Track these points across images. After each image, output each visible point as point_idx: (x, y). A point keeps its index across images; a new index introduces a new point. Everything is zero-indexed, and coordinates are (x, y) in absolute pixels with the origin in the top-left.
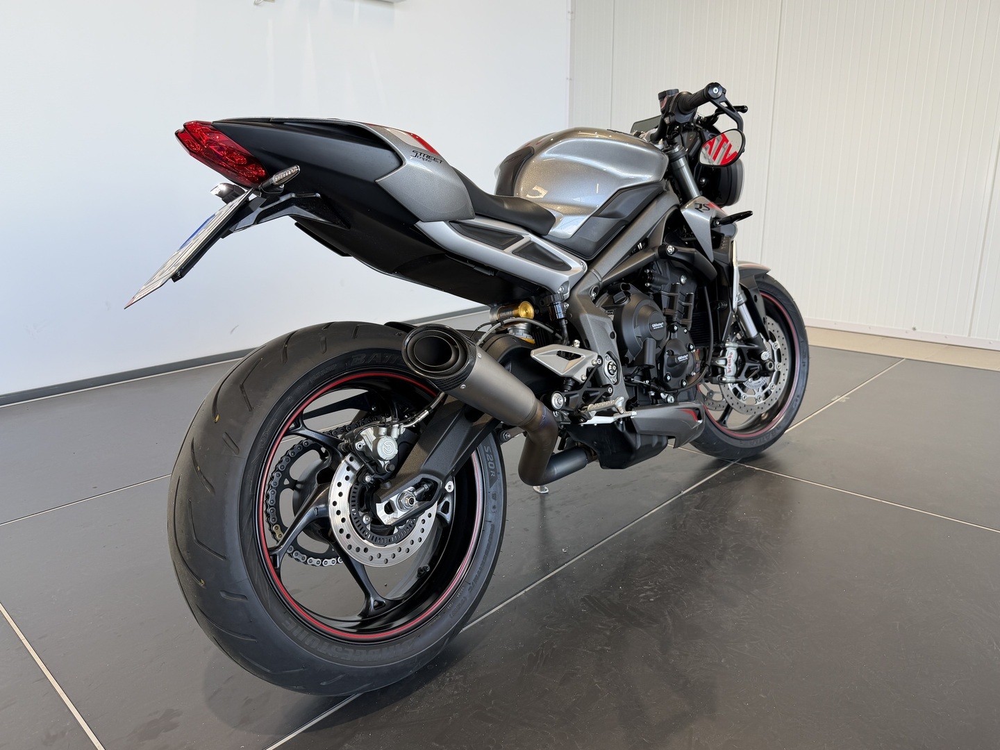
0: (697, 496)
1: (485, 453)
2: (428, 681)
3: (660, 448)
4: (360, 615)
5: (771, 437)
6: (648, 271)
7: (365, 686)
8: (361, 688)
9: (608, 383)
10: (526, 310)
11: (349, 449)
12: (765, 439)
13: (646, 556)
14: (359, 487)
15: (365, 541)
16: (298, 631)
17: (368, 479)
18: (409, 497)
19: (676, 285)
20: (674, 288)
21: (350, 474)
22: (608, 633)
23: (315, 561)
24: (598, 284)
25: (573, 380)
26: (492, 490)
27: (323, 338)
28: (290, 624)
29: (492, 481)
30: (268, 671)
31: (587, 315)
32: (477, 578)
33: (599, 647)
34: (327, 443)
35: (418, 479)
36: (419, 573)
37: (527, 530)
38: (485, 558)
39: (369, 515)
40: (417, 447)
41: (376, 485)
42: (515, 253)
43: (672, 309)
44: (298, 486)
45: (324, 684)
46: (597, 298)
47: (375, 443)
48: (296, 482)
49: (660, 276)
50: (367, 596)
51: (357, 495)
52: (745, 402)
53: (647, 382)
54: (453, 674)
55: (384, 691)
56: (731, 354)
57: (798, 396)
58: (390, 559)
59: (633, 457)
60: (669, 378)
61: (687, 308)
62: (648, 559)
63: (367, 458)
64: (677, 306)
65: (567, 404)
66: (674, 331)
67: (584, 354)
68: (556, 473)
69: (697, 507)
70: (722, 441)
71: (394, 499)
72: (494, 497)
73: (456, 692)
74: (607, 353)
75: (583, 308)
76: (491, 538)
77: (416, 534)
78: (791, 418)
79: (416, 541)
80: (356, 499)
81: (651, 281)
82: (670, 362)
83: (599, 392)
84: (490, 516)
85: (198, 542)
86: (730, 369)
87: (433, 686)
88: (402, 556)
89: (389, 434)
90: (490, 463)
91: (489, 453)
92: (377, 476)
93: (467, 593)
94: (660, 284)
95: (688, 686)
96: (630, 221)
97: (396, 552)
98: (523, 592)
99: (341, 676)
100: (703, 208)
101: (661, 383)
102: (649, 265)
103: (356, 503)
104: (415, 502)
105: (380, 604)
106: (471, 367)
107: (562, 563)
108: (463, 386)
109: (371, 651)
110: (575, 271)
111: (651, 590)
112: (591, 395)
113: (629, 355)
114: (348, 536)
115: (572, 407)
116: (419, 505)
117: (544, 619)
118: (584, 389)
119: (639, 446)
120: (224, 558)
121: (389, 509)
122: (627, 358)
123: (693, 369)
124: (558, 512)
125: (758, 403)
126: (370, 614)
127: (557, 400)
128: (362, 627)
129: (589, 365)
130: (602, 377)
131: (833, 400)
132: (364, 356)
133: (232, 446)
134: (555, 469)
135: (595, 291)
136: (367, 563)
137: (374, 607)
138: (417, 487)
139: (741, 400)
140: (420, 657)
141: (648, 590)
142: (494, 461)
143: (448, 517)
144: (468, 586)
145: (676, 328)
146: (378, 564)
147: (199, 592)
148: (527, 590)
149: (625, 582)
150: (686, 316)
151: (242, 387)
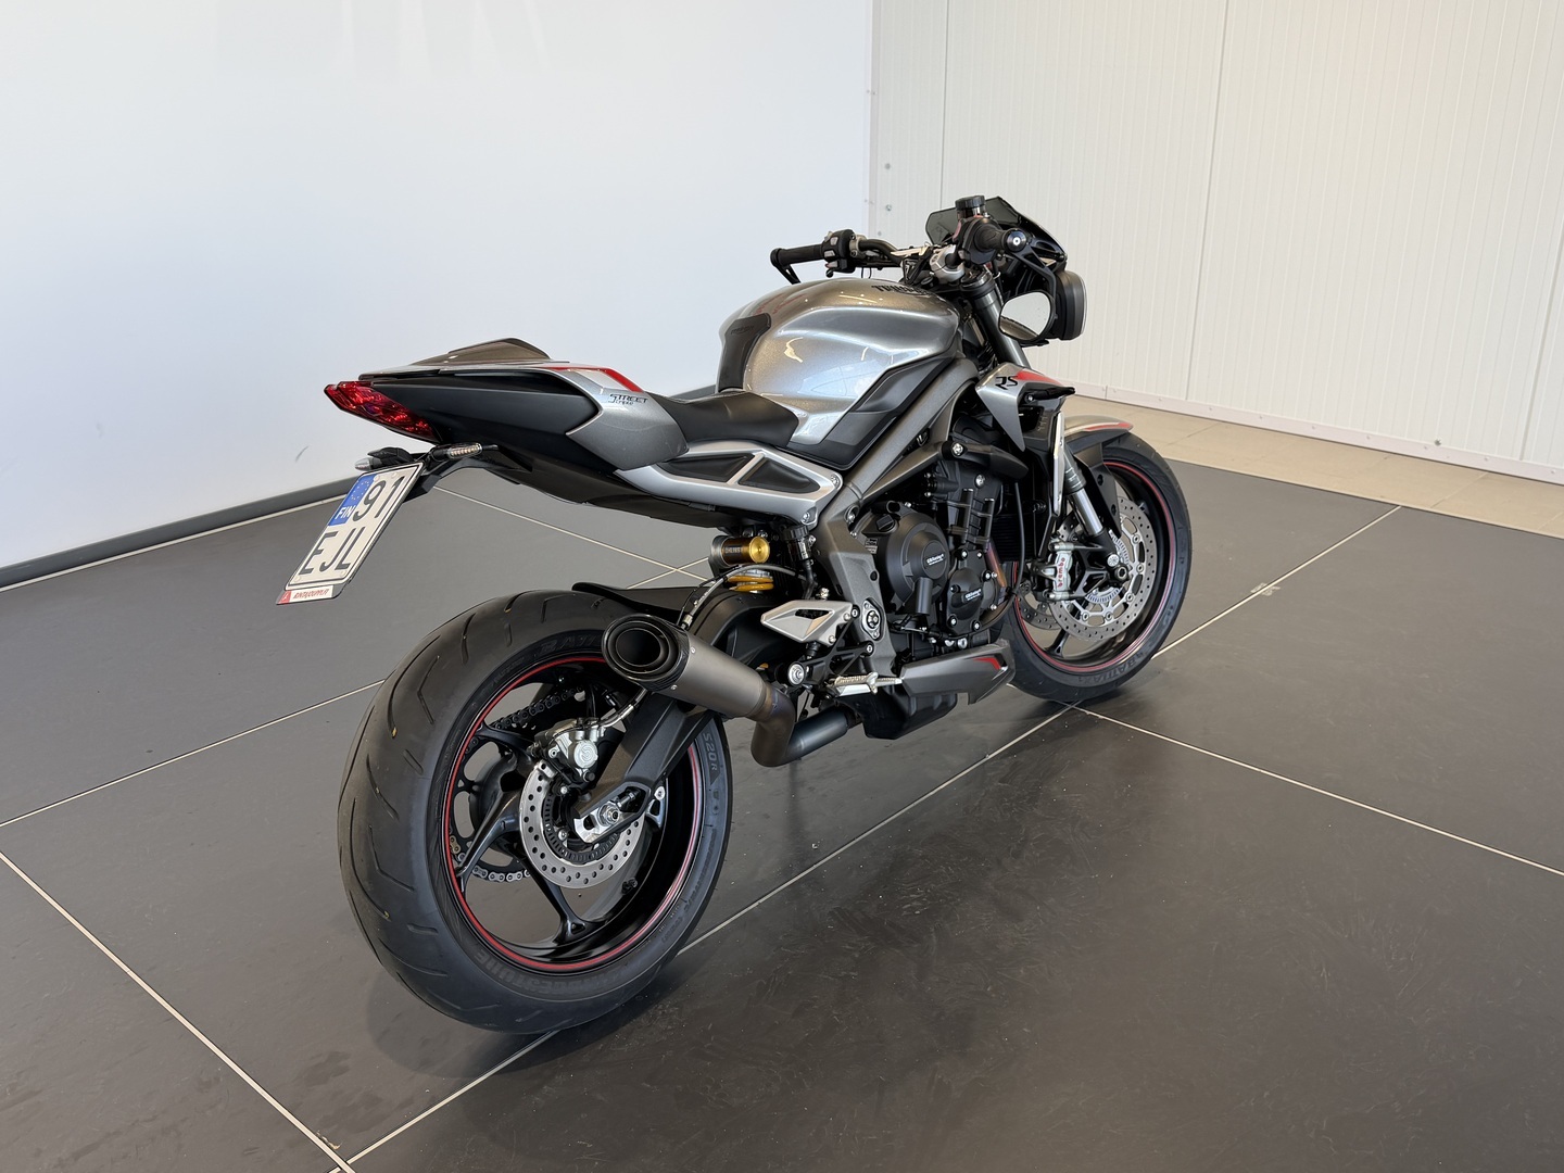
0: (1006, 761)
1: (705, 742)
2: (636, 1015)
3: (945, 708)
4: (555, 941)
5: (1127, 669)
6: (929, 475)
7: (564, 1022)
8: (559, 1025)
9: (867, 639)
10: (759, 547)
11: (540, 755)
12: (1118, 672)
13: (920, 853)
14: (553, 798)
15: (562, 860)
16: (491, 964)
17: (564, 790)
18: (612, 810)
19: (968, 491)
20: (965, 496)
21: (543, 783)
22: (857, 956)
23: (498, 876)
24: (858, 503)
25: (818, 642)
26: (713, 787)
27: (507, 626)
28: (483, 958)
29: (714, 775)
30: (459, 1008)
31: (839, 554)
32: (695, 894)
33: (843, 973)
34: (513, 744)
35: (622, 789)
36: (624, 888)
37: (768, 817)
38: (704, 870)
39: (565, 830)
40: (620, 749)
41: (574, 796)
42: (741, 482)
43: (962, 526)
44: (475, 788)
45: (520, 1020)
46: (856, 520)
47: (572, 749)
48: (472, 783)
49: (946, 480)
50: (564, 918)
51: (551, 808)
52: (1086, 624)
53: (924, 629)
54: (667, 1006)
55: (585, 1027)
56: (1063, 560)
57: (1172, 608)
58: (590, 878)
59: (906, 725)
60: (953, 622)
61: (984, 520)
62: (923, 857)
63: (562, 765)
64: (969, 519)
65: (809, 676)
66: (961, 558)
67: (834, 608)
68: (803, 748)
69: (1002, 781)
70: (1051, 680)
71: (594, 813)
72: (716, 794)
73: (670, 1027)
74: (868, 600)
75: (834, 544)
76: (712, 845)
77: (619, 848)
78: (1160, 638)
79: (620, 856)
80: (550, 812)
81: (933, 490)
82: (955, 602)
83: (854, 654)
84: (712, 819)
85: (381, 871)
86: (1062, 581)
87: (643, 1020)
88: (604, 874)
89: (587, 737)
90: (710, 754)
91: (709, 742)
92: (574, 786)
93: (681, 913)
94: (946, 491)
95: (943, 1018)
96: (902, 411)
97: (598, 871)
98: (756, 904)
99: (538, 1012)
100: (1008, 382)
101: (944, 628)
102: (931, 467)
103: (550, 817)
104: (619, 813)
105: (578, 928)
106: (684, 663)
107: (810, 864)
108: (674, 687)
109: (571, 983)
110: (824, 491)
111: (918, 899)
112: (843, 658)
113: (896, 600)
114: (543, 856)
115: (816, 679)
116: (625, 817)
117: (781, 938)
118: (834, 653)
119: (913, 712)
120: (412, 888)
121: (589, 824)
122: (894, 605)
123: (994, 601)
124: (811, 789)
125: (1107, 623)
126: (567, 939)
127: (796, 673)
128: (555, 956)
129: (841, 621)
130: (859, 632)
131: (1253, 591)
132: (555, 642)
133: (415, 765)
134: (802, 743)
135: (854, 511)
136: (564, 885)
137: (572, 930)
138: (621, 797)
139: (1080, 621)
140: (627, 988)
141: (914, 899)
142: (716, 752)
143: (659, 819)
144: (684, 905)
145: (964, 554)
146: (577, 884)
147: (383, 924)
148: (761, 901)
149: (887, 889)
150: (982, 533)
151: (420, 694)
